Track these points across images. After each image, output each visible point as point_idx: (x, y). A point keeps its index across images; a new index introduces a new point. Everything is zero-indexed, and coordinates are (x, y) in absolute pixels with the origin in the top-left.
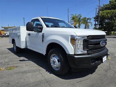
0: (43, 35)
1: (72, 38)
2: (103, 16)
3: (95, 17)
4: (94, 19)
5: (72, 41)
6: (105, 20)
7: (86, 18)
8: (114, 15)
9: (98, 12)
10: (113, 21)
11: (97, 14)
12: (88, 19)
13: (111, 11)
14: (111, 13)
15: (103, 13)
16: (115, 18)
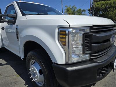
0: (17, 29)
1: (61, 31)
2: (97, 8)
3: (90, 9)
4: (89, 11)
5: (60, 38)
6: (99, 12)
7: (81, 9)
8: (108, 6)
9: (93, 3)
10: (107, 13)
11: (92, 6)
12: (83, 11)
13: (105, 2)
14: (106, 4)
15: (98, 4)
16: (109, 10)
